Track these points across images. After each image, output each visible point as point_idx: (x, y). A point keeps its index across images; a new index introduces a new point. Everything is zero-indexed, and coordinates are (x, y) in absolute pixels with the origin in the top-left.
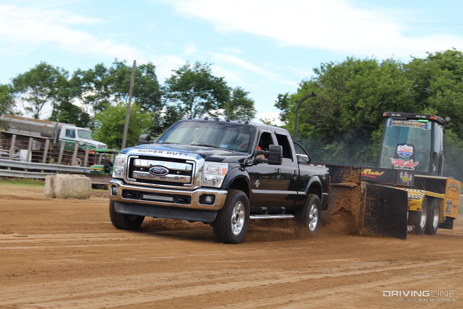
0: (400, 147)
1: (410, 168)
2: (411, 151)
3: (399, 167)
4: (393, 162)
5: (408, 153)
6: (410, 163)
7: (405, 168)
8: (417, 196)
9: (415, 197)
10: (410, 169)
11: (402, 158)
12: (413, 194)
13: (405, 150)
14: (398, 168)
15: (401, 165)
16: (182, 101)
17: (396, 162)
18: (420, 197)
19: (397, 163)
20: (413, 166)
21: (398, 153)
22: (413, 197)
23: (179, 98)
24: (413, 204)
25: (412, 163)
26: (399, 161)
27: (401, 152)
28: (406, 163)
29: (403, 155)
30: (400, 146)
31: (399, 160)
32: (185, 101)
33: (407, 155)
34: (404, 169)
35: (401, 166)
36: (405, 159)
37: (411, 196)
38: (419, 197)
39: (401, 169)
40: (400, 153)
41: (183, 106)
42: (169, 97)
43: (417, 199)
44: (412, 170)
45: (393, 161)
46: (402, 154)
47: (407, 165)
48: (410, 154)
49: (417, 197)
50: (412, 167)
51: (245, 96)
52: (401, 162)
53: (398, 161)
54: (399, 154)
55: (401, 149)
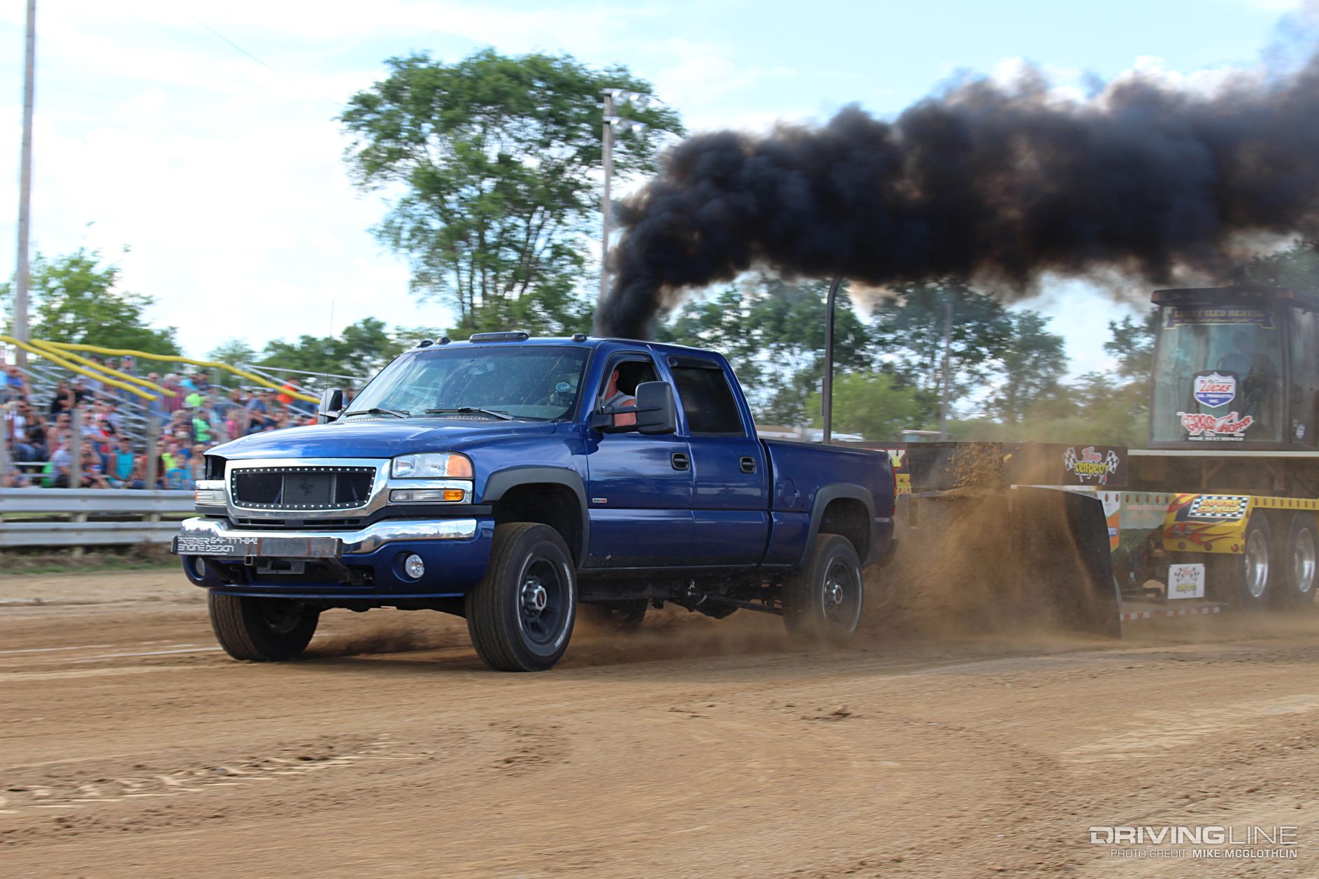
0: (1202, 381)
1: (1231, 436)
2: (1232, 390)
3: (1202, 434)
4: (1186, 422)
5: (1222, 396)
6: (1231, 421)
7: (1217, 435)
8: (1229, 512)
9: (1224, 515)
10: (1232, 439)
11: (1208, 410)
12: (1220, 508)
13: (1214, 387)
14: (1201, 439)
15: (1206, 428)
16: (912, 348)
17: (1193, 423)
18: (1239, 516)
19: (1196, 425)
20: (1239, 430)
21: (1196, 397)
22: (1218, 516)
23: (903, 344)
24: (1222, 537)
25: (1236, 421)
26: (1200, 420)
27: (1205, 394)
28: (1220, 422)
29: (1212, 401)
30: (1200, 378)
31: (1201, 415)
32: (919, 349)
33: (1221, 400)
34: (1215, 439)
35: (1208, 433)
36: (1219, 413)
37: (1213, 515)
38: (1234, 515)
39: (1207, 439)
40: (1202, 396)
41: (915, 359)
42: (882, 343)
43: (1229, 520)
44: (1237, 439)
45: (1187, 420)
46: (1206, 400)
47: (1223, 428)
48: (1229, 396)
49: (1229, 516)
50: (1236, 433)
51: (1043, 328)
52: (1206, 421)
53: (1197, 419)
54: (1201, 399)
55: (1203, 385)
